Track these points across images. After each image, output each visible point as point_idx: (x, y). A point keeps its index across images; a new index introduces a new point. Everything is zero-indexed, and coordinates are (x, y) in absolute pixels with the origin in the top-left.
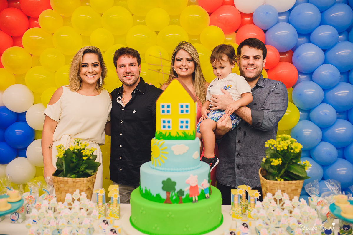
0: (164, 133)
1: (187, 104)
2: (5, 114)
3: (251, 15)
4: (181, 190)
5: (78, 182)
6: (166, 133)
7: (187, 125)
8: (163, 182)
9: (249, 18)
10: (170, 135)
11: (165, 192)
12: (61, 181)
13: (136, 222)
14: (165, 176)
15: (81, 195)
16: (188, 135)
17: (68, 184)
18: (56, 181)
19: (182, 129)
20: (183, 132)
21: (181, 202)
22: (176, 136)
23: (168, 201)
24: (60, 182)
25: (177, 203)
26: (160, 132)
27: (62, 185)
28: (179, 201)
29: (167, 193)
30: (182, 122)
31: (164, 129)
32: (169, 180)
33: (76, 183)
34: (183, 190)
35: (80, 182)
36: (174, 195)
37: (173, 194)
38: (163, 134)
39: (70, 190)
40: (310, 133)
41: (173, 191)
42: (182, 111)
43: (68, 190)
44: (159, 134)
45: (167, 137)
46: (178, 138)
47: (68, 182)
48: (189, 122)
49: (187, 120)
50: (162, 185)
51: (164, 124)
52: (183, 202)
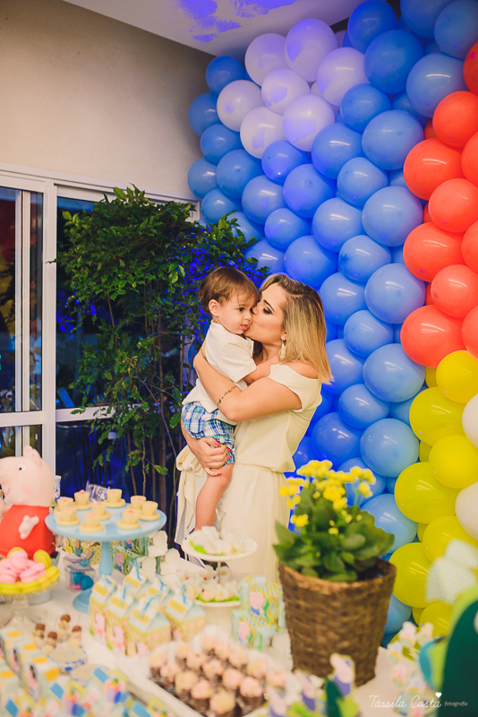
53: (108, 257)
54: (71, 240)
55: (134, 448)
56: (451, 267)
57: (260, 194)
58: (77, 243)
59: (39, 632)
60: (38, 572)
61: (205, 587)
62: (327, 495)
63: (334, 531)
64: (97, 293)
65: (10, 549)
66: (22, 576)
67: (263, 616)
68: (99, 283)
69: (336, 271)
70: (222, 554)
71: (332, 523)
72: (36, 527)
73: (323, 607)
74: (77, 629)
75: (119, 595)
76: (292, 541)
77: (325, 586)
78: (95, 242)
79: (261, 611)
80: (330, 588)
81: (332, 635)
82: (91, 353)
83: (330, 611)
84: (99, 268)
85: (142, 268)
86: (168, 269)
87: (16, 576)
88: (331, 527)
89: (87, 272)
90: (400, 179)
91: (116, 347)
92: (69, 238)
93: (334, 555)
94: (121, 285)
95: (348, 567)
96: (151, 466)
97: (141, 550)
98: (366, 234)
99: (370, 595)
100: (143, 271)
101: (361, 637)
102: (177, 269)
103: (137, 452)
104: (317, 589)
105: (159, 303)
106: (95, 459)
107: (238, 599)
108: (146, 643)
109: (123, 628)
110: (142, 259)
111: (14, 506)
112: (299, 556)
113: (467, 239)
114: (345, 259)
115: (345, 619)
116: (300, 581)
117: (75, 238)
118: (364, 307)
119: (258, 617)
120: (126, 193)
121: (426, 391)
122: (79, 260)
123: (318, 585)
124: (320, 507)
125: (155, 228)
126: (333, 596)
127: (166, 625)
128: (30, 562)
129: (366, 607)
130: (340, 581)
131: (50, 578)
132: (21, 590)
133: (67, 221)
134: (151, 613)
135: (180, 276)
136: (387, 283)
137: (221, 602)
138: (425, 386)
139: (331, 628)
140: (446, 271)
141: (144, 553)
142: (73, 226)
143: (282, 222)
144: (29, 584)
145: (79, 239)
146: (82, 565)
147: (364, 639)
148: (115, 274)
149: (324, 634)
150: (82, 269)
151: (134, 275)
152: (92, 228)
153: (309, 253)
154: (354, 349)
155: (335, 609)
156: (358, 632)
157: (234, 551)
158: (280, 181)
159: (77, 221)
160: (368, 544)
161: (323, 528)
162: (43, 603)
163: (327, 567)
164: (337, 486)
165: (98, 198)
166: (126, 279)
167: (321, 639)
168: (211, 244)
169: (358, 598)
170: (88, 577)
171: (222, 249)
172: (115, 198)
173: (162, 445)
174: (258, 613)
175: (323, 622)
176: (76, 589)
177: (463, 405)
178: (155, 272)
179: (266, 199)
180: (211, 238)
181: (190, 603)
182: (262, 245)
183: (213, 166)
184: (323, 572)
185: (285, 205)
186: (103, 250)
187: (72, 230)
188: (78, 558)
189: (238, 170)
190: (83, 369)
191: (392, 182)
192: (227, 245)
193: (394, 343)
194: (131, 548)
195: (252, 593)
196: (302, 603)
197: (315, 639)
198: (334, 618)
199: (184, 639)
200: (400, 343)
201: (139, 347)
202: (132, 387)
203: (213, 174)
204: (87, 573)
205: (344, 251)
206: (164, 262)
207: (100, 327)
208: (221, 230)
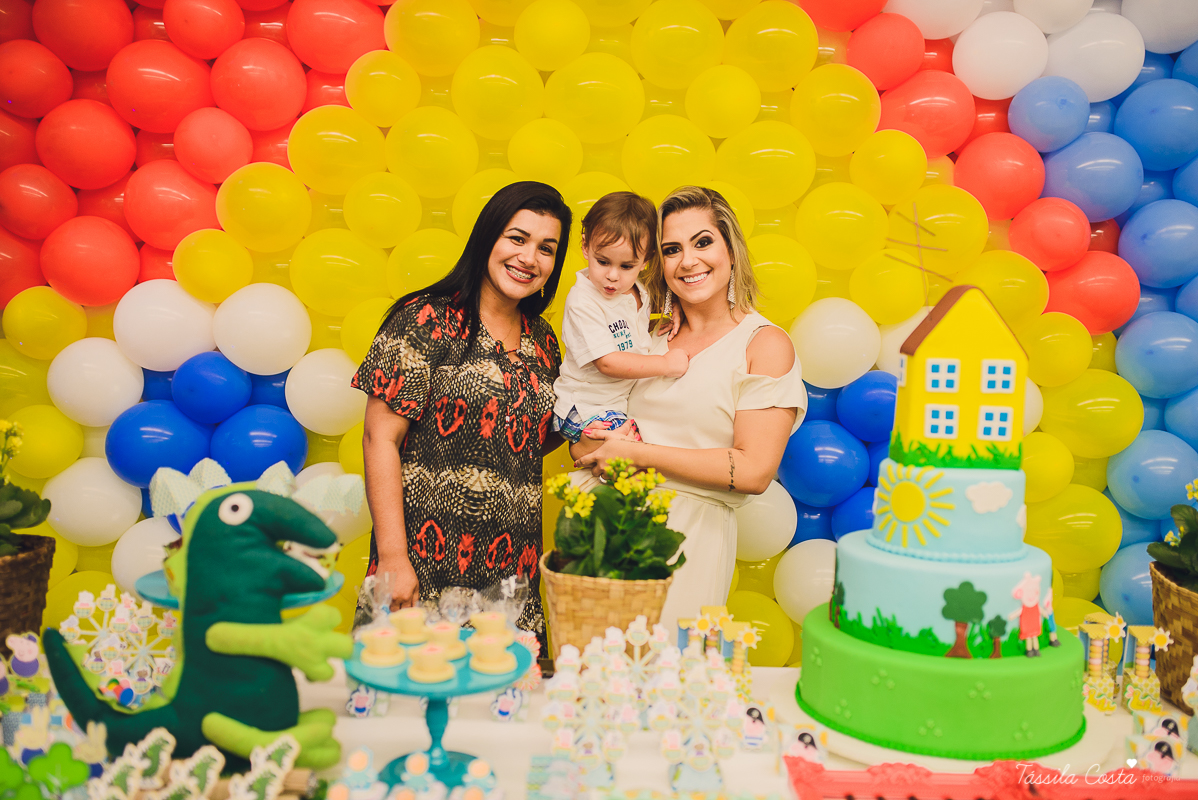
0: (932, 447)
1: (1008, 363)
2: (218, 378)
3: (1003, 106)
4: (998, 618)
5: (639, 592)
6: (939, 447)
7: (1003, 424)
8: (949, 594)
9: (993, 115)
10: (949, 453)
11: (951, 624)
12: (585, 590)
13: (848, 714)
14: (954, 575)
15: (652, 633)
16: (1002, 456)
17: (608, 597)
18: (569, 589)
19: (987, 437)
20: (991, 447)
21: (996, 652)
22: (969, 459)
23: (959, 651)
24: (583, 591)
25: (983, 657)
26: (920, 443)
27: (587, 603)
28: (990, 651)
29: (957, 625)
30: (989, 417)
31: (934, 435)
32: (967, 586)
33: (633, 595)
34: (1004, 617)
35: (645, 592)
36: (977, 632)
37: (977, 629)
38: (930, 452)
39: (612, 617)
40: (1172, 468)
41: (975, 620)
42: (991, 384)
43: (606, 618)
44: (919, 449)
45: (943, 459)
46: (972, 463)
47: (608, 591)
48: (1010, 418)
49: (1004, 409)
50: (942, 603)
51: (935, 422)
52: (1001, 652)
56: (21, 167)
113: (47, 130)
160: (24, 512)
177: (46, 364)
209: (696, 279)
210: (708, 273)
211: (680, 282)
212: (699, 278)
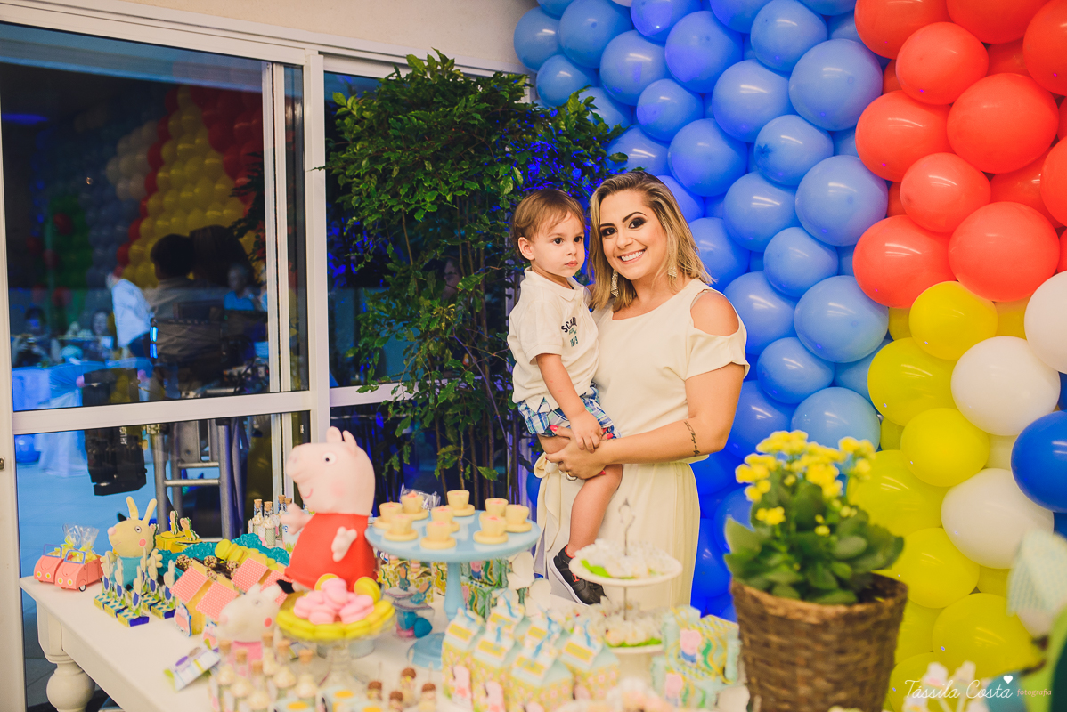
53: (408, 158)
54: (346, 135)
55: (445, 443)
56: (931, 157)
57: (628, 59)
58: (357, 139)
59: (374, 693)
60: (365, 608)
61: (610, 626)
62: (813, 477)
63: (822, 531)
64: (395, 210)
65: (317, 577)
66: (343, 613)
67: (703, 666)
68: (395, 195)
69: (747, 171)
70: (632, 578)
71: (819, 519)
72: (353, 544)
73: (808, 642)
74: (429, 688)
75: (490, 636)
76: (757, 549)
77: (811, 611)
78: (386, 136)
79: (699, 657)
80: (820, 614)
81: (821, 683)
82: (378, 303)
83: (819, 648)
84: (395, 174)
85: (458, 173)
86: (497, 175)
87: (334, 613)
88: (818, 524)
89: (374, 181)
90: (849, 28)
91: (419, 293)
92: (342, 132)
93: (820, 567)
94: (429, 198)
95: (843, 584)
96: (472, 469)
97: (495, 579)
98: (796, 114)
99: (878, 624)
100: (461, 177)
101: (862, 685)
102: (511, 173)
103: (450, 448)
104: (799, 615)
105: (485, 225)
106: (387, 461)
107: (659, 643)
108: (541, 703)
109: (501, 683)
110: (460, 159)
111: (317, 515)
112: (769, 569)
113: (957, 114)
114: (765, 151)
115: (843, 659)
116: (771, 606)
117: (351, 132)
118: (795, 222)
119: (694, 665)
120: (426, 64)
121: (890, 346)
122: (364, 163)
123: (800, 610)
124: (802, 495)
125: (478, 111)
126: (824, 625)
127: (567, 677)
128: (351, 596)
129: (870, 642)
130: (834, 604)
131: (382, 617)
132: (344, 633)
133: (340, 106)
134: (545, 659)
135: (515, 183)
136: (831, 184)
137: (634, 646)
138: (888, 338)
139: (820, 673)
140: (925, 162)
141: (500, 584)
142: (349, 113)
143: (664, 100)
144: (354, 624)
145: (357, 133)
146: (412, 601)
147: (867, 689)
148: (420, 182)
149: (808, 682)
150: (367, 178)
151: (447, 183)
152: (378, 116)
153: (707, 145)
154: (780, 285)
155: (826, 644)
156: (860, 678)
157: (650, 572)
158: (660, 39)
159: (355, 108)
160: (870, 551)
161: (807, 526)
162: (365, 655)
163: (814, 583)
164: (826, 465)
165: (382, 73)
166: (435, 189)
167: (804, 690)
168: (559, 135)
169: (861, 627)
170: (423, 619)
171: (576, 143)
172: (409, 72)
173: (488, 437)
174: (693, 661)
175: (808, 665)
176: (409, 637)
177: (951, 364)
178: (478, 178)
179: (638, 66)
180: (557, 127)
181: (598, 645)
182: (633, 135)
183: (554, 20)
184: (806, 591)
185: (667, 74)
186: (399, 148)
187: (347, 121)
188: (403, 592)
189: (594, 25)
190: (366, 328)
191: (835, 34)
192: (582, 136)
193: (838, 274)
194: (479, 577)
195: (684, 632)
196: (774, 639)
197: (793, 689)
198: (824, 657)
199: (591, 696)
200: (851, 274)
201: (461, 290)
202: (444, 353)
203: (551, 32)
204: (420, 613)
205: (763, 139)
206: (491, 163)
207: (390, 265)
208: (574, 114)
209: (631, 257)
210: (644, 250)
211: (619, 261)
212: (634, 256)
